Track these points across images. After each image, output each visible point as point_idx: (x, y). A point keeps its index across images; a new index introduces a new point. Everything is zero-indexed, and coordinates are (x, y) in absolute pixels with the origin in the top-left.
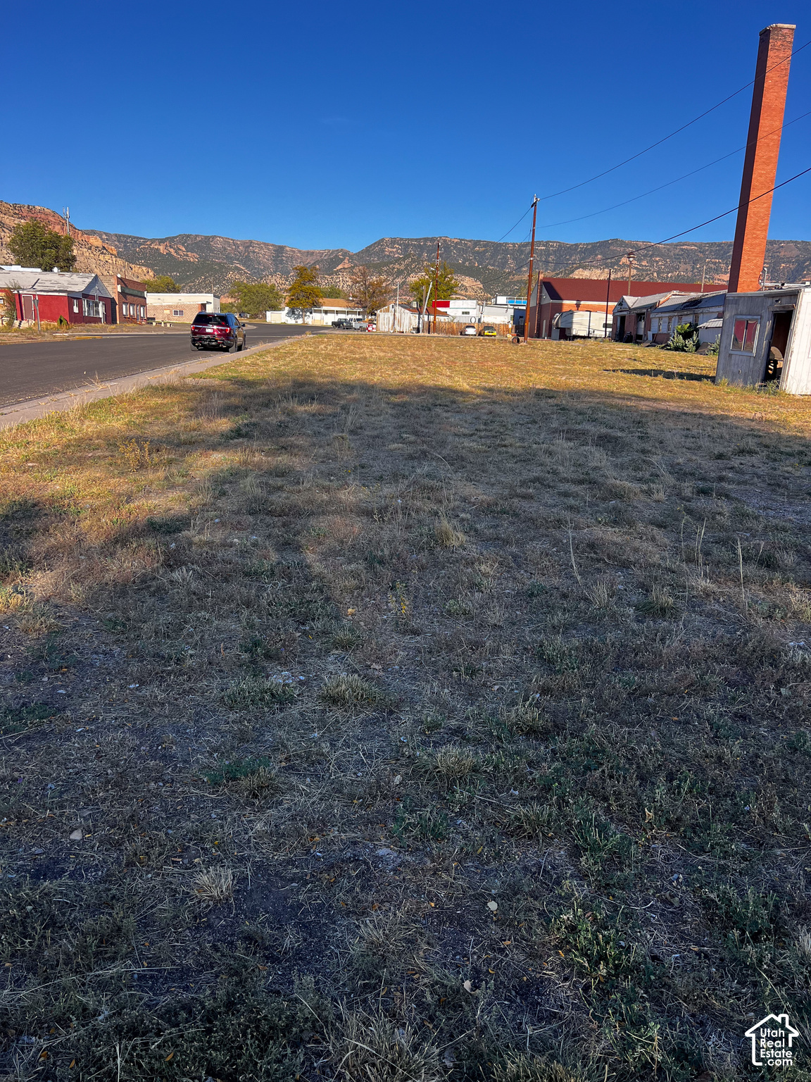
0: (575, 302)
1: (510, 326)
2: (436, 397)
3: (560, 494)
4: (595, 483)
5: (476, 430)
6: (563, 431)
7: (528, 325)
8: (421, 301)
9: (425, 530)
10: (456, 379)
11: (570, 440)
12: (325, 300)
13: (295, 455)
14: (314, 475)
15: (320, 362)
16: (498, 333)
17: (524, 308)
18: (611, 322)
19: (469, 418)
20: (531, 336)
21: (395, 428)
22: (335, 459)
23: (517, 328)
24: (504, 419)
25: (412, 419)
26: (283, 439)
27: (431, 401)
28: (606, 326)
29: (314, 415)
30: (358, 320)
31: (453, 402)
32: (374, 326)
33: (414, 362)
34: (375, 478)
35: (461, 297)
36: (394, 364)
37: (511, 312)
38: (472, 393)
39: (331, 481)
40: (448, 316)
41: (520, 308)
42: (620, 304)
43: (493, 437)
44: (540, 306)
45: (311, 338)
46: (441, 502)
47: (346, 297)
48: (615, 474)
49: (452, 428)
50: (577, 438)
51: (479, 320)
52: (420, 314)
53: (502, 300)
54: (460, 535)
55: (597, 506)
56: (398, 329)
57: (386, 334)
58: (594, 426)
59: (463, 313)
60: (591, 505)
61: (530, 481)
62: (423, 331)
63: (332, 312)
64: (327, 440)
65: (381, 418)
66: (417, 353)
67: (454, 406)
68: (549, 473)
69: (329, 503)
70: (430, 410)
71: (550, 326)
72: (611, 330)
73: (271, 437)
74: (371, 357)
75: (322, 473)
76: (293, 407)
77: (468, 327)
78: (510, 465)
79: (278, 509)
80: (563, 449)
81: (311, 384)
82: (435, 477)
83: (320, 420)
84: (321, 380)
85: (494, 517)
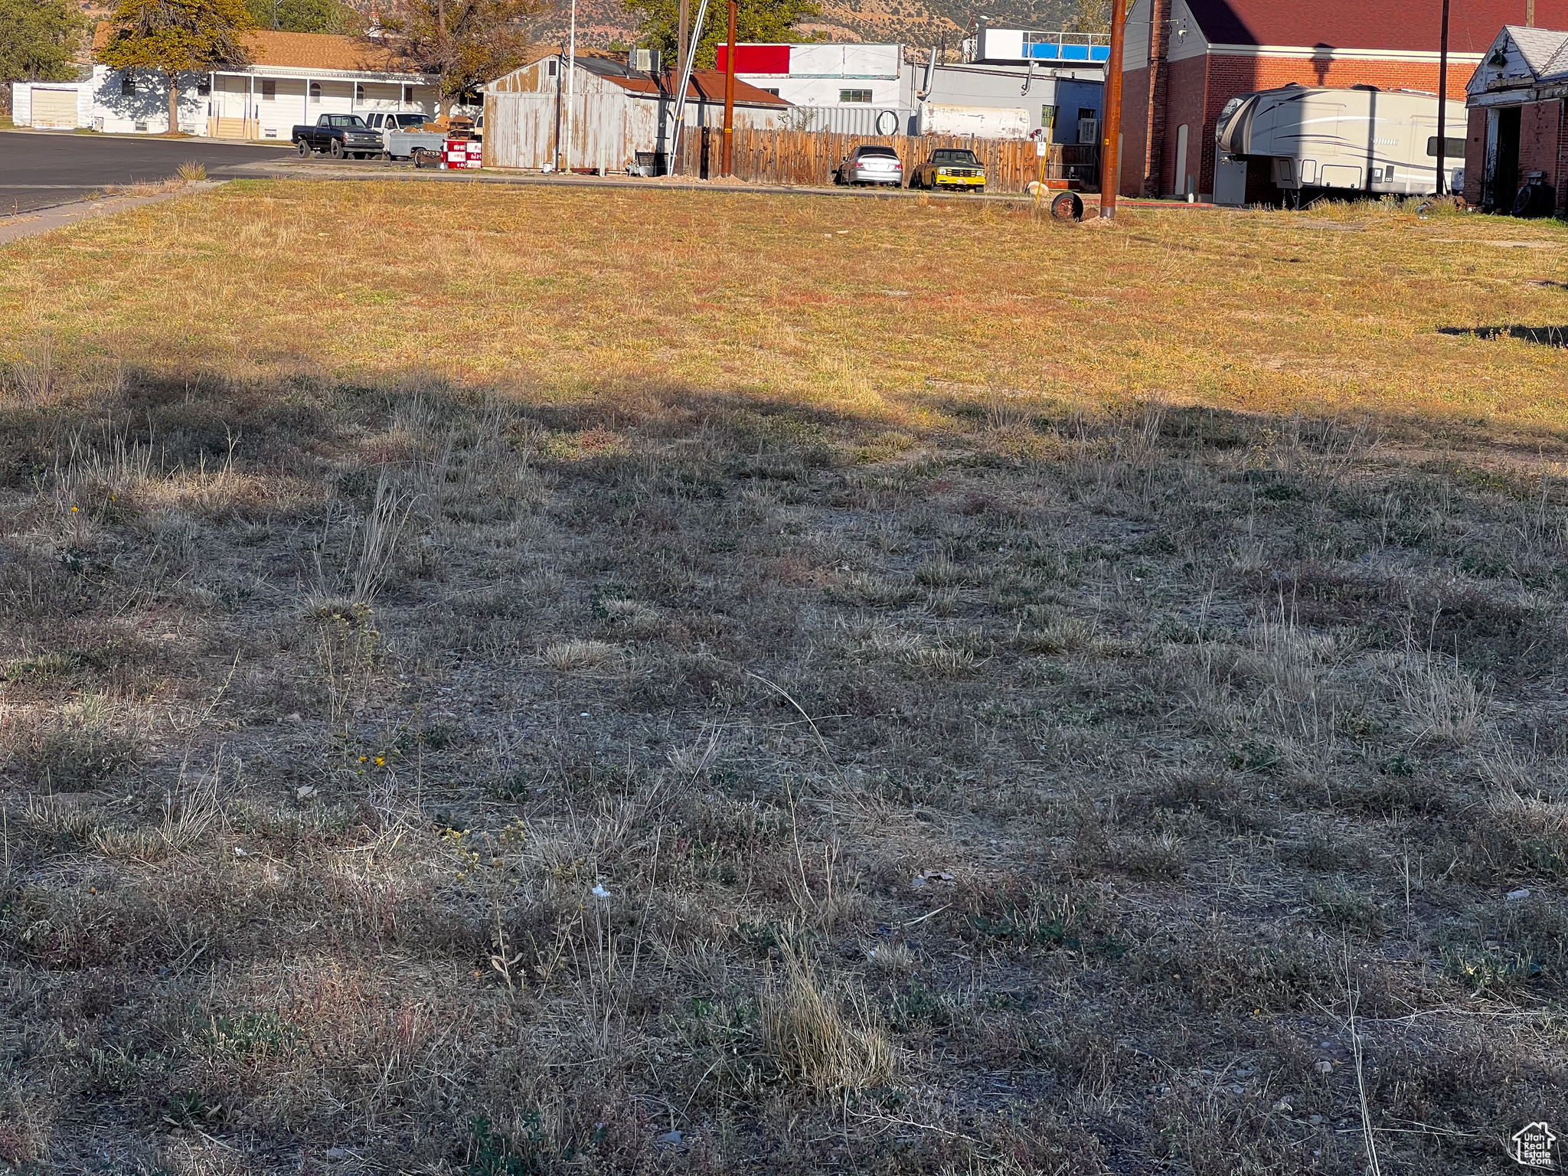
0: (1307, 52)
1: (1042, 150)
2: (743, 438)
3: (1287, 856)
4: (1437, 808)
5: (922, 580)
6: (1288, 586)
7: (1114, 148)
8: (670, 44)
9: (717, 1019)
10: (826, 363)
11: (1316, 622)
12: (265, 37)
13: (142, 693)
14: (227, 781)
15: (245, 293)
16: (994, 175)
17: (1098, 76)
18: (1462, 133)
19: (888, 530)
20: (1130, 190)
21: (570, 572)
22: (316, 707)
23: (1071, 156)
24: (1036, 534)
25: (645, 533)
26: (86, 625)
27: (721, 455)
28: (1440, 147)
29: (221, 519)
30: (406, 120)
31: (819, 461)
32: (473, 147)
33: (644, 292)
34: (492, 791)
35: (839, 31)
36: (562, 301)
37: (1045, 92)
38: (895, 424)
39: (298, 805)
40: (782, 105)
41: (1081, 74)
42: (1498, 60)
43: (996, 610)
44: (1166, 70)
45: (205, 195)
46: (779, 893)
47: (351, 27)
48: (1518, 770)
49: (819, 574)
50: (1348, 615)
51: (914, 124)
52: (665, 97)
53: (1004, 43)
54: (873, 1041)
55: (1455, 910)
56: (572, 156)
57: (522, 181)
58: (1417, 564)
59: (846, 95)
60: (1429, 906)
61: (1163, 803)
62: (679, 169)
63: (294, 87)
64: (279, 627)
65: (513, 529)
66: (658, 255)
67: (823, 477)
68: (1237, 764)
69: (290, 901)
70: (718, 494)
71: (1208, 148)
72: (1460, 163)
73: (36, 617)
74: (462, 272)
75: (257, 769)
76: (131, 486)
77: (867, 151)
78: (1067, 733)
79: (65, 934)
80: (1290, 662)
81: (209, 387)
82: (753, 784)
83: (250, 542)
84: (247, 371)
85: (1014, 959)
